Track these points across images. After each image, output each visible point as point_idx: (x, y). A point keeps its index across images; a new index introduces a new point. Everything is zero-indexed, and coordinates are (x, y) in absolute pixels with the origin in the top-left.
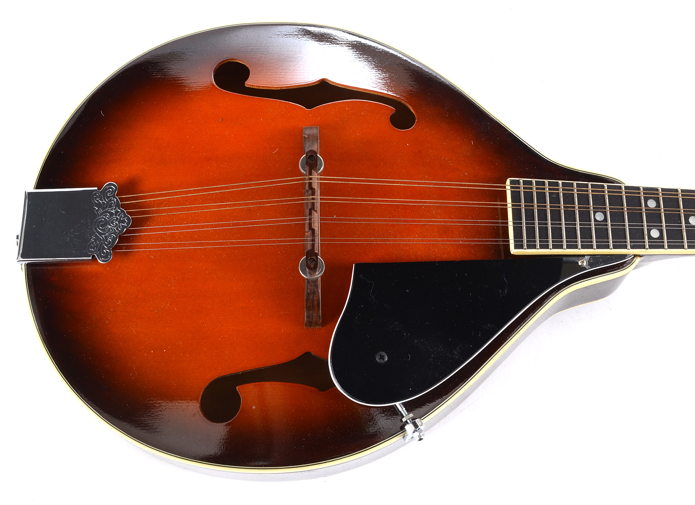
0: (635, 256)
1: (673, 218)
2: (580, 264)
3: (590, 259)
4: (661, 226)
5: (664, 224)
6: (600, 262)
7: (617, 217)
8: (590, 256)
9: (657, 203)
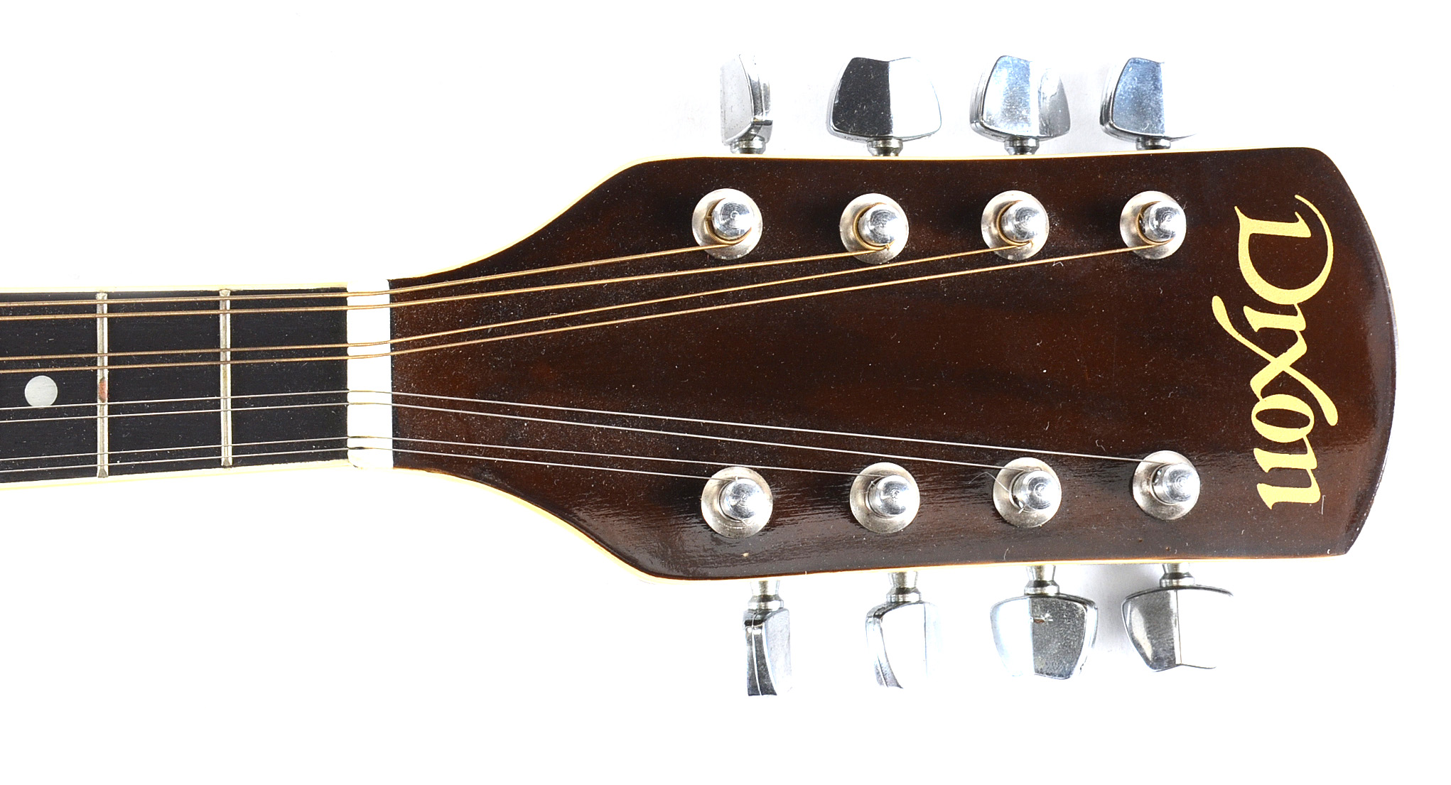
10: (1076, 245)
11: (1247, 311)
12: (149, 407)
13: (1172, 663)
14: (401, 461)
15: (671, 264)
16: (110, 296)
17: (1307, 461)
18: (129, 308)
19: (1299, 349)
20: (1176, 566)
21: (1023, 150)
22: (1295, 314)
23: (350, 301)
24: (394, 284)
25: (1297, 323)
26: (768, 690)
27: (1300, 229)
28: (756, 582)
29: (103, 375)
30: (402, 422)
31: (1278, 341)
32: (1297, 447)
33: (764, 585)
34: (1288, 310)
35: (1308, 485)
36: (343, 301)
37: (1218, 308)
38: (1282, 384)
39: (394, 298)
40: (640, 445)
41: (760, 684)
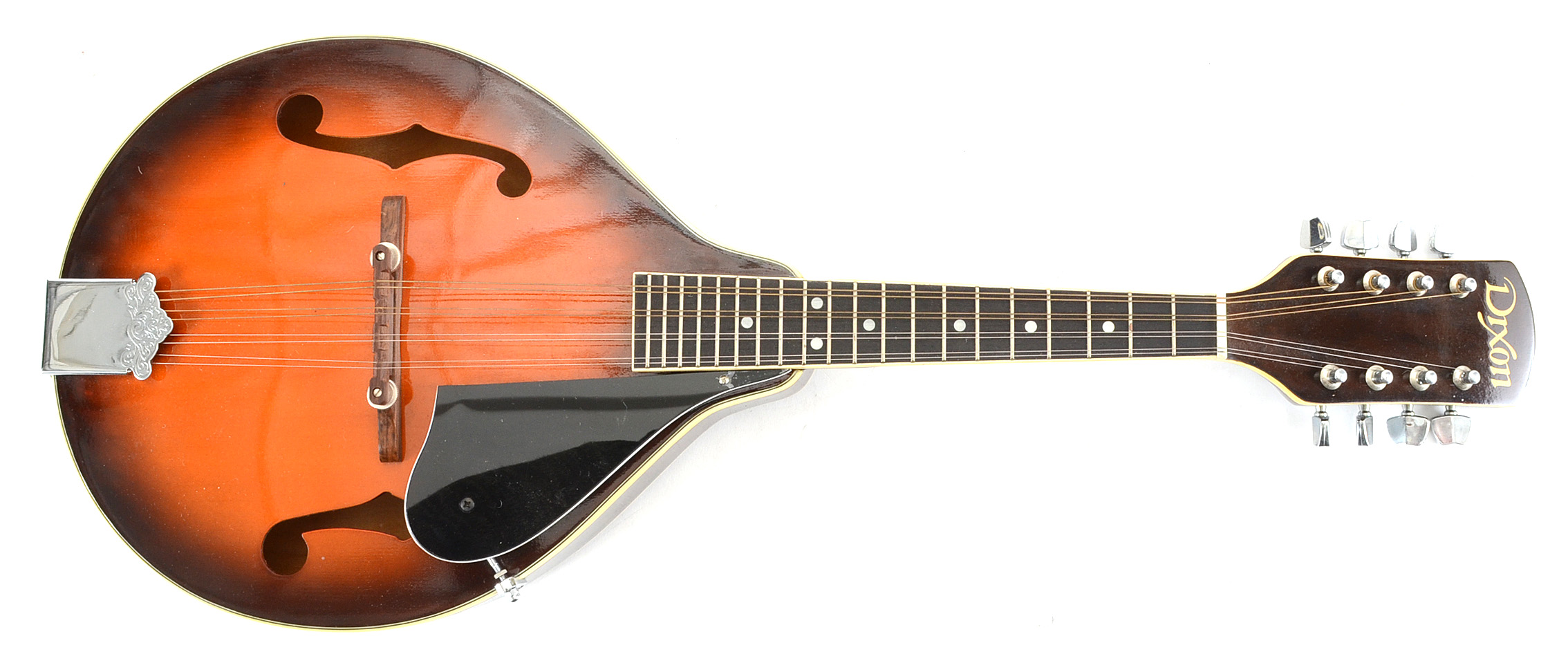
0: (793, 370)
1: (842, 324)
2: (721, 382)
3: (734, 376)
4: (826, 336)
5: (829, 332)
6: (747, 379)
7: (769, 324)
8: (734, 372)
9: (824, 303)
10: (1436, 292)
11: (1489, 317)
12: (1147, 334)
13: (1450, 441)
14: (1230, 357)
15: (1311, 292)
16: (1133, 294)
17: (1507, 372)
18: (1139, 299)
19: (1505, 332)
20: (1450, 407)
21: (1402, 255)
22: (1503, 319)
23: (1218, 300)
24: (1228, 295)
25: (1504, 323)
26: (1327, 444)
27: (1505, 289)
28: (1318, 405)
29: (1131, 322)
30: (1231, 343)
31: (1498, 329)
32: (1503, 367)
33: (1321, 407)
34: (1501, 318)
35: (1507, 379)
36: (1215, 300)
37: (1479, 314)
38: (1499, 344)
39: (1227, 300)
40: (1301, 354)
41: (1324, 442)
